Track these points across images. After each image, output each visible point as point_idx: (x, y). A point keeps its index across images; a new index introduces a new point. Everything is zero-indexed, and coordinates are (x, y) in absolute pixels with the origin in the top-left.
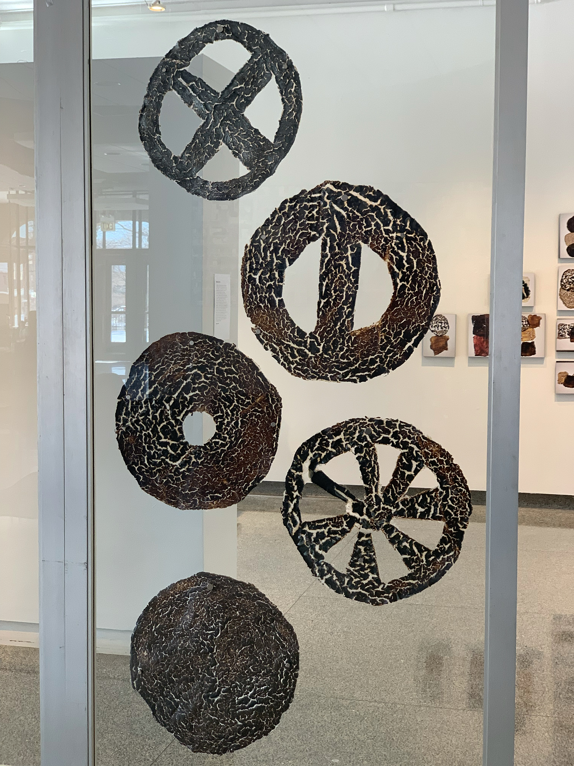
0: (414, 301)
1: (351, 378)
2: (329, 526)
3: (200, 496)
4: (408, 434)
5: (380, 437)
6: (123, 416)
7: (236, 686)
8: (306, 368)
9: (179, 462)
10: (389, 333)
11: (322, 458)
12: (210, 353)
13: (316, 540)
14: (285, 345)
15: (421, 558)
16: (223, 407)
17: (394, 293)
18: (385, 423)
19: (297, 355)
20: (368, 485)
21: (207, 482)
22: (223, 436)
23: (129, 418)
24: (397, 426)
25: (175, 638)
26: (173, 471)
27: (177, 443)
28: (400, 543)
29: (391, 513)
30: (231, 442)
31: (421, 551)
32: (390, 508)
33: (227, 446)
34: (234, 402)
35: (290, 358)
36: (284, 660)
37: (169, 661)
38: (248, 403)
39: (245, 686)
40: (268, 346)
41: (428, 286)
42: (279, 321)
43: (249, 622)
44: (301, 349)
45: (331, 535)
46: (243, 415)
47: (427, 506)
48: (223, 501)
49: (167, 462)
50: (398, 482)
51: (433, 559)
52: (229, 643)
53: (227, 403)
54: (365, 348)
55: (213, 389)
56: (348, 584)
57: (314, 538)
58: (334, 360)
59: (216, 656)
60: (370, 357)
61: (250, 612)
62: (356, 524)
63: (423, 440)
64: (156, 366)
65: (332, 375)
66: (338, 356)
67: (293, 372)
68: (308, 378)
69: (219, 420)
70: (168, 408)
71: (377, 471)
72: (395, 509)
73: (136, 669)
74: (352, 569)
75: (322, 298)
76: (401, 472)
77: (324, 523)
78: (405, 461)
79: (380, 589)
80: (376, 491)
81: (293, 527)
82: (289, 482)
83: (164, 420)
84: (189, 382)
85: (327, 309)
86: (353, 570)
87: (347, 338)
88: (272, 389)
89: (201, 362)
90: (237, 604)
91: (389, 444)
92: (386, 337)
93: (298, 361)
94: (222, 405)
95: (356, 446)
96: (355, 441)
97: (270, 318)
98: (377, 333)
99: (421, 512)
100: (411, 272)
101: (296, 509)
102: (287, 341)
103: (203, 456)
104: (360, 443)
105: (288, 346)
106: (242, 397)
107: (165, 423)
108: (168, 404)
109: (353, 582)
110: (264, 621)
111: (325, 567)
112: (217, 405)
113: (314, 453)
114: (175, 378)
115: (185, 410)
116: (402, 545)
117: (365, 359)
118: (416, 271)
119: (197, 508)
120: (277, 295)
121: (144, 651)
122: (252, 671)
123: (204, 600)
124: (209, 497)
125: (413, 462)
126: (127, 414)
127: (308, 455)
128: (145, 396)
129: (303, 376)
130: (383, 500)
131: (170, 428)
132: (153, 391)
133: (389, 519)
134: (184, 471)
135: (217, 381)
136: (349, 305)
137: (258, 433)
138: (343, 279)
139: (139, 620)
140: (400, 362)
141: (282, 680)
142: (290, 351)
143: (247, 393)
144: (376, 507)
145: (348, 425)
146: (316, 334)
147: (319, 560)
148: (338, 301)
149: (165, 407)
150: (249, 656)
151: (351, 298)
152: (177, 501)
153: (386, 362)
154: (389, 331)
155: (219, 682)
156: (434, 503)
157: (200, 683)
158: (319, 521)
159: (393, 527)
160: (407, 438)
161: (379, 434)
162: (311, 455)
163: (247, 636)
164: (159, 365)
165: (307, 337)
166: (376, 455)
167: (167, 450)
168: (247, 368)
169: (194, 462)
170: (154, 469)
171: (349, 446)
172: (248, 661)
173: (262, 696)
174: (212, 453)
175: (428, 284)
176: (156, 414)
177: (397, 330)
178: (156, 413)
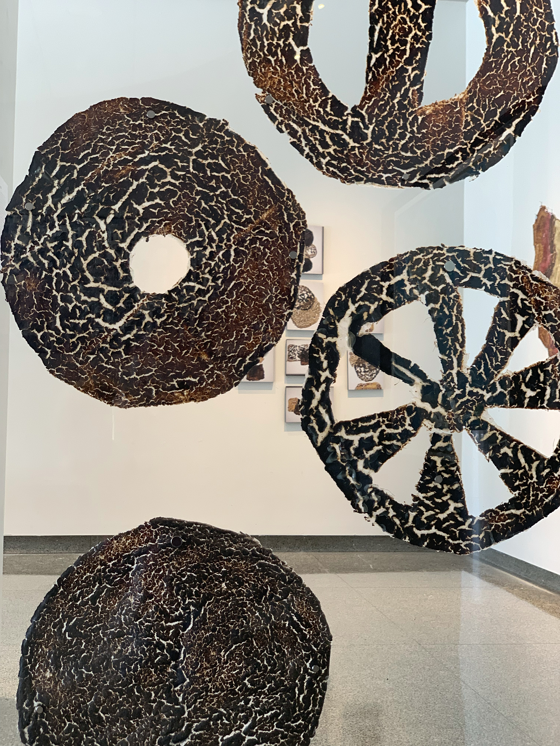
0: (516, 63)
1: (420, 181)
2: (381, 426)
3: (158, 382)
4: (508, 272)
5: (465, 277)
6: (17, 241)
7: (220, 717)
8: (344, 164)
9: (121, 323)
10: (478, 112)
11: (371, 312)
12: (181, 135)
13: (359, 453)
14: (310, 127)
15: (530, 473)
16: (203, 227)
17: (488, 49)
18: (472, 254)
19: (330, 143)
20: (446, 355)
21: (172, 357)
22: (202, 277)
23: (27, 244)
24: (491, 260)
25: (104, 642)
26: (108, 339)
27: (117, 289)
28: (497, 449)
29: (484, 400)
30: (216, 288)
31: (530, 461)
32: (481, 392)
33: (209, 295)
34: (224, 218)
35: (319, 147)
36: (307, 661)
37: (95, 683)
38: (249, 221)
39: (236, 715)
40: (283, 126)
41: (538, 42)
42: (300, 87)
43: (243, 599)
44: (337, 135)
45: (384, 442)
46: (238, 240)
47: (540, 387)
48: (201, 389)
49: (98, 323)
50: (495, 350)
51: (547, 473)
52: (209, 640)
53: (210, 219)
54: (439, 136)
55: (185, 195)
56: (413, 522)
57: (354, 449)
58: (390, 153)
59: (183, 667)
60: (447, 151)
61: (247, 581)
62: (426, 422)
63: (532, 282)
64: (82, 154)
65: (390, 175)
66: (398, 146)
67: (325, 171)
68: (350, 181)
69: (196, 249)
70: (103, 227)
71: (460, 332)
72: (490, 394)
73: (30, 704)
74: (421, 496)
75: (373, 52)
76: (499, 333)
77: (373, 422)
78: (505, 315)
79: (465, 527)
80: (459, 365)
81: (318, 432)
82: (315, 355)
83: (95, 249)
84: (143, 183)
85: (381, 70)
86: (424, 497)
87: (411, 118)
88: (288, 198)
89: (166, 149)
90: (224, 569)
91: (481, 287)
92: (473, 119)
93: (333, 153)
94: (202, 223)
95: (427, 292)
96: (426, 284)
97: (285, 80)
98: (459, 112)
99: (530, 397)
100: (512, 19)
101: (325, 401)
102: (314, 120)
103: (165, 312)
104: (433, 287)
105: (316, 127)
106: (237, 211)
107: (97, 255)
108: (103, 222)
109: (424, 516)
110: (271, 596)
111: (374, 497)
112: (194, 223)
113: (357, 305)
114: (117, 176)
115: (135, 232)
116: (499, 452)
117: (440, 153)
118: (519, 17)
119: (153, 404)
120: (298, 42)
121: (45, 671)
122: (249, 686)
123: (163, 567)
124: (175, 383)
125: (518, 316)
126: (24, 236)
127: (348, 308)
128: (59, 206)
129: (341, 178)
130: (470, 379)
131: (106, 263)
132: (76, 197)
133: (480, 410)
134: (129, 339)
135: (194, 182)
136: (415, 65)
137: (264, 271)
138: (406, 23)
139: (38, 614)
140: (495, 160)
141: (302, 696)
142: (318, 137)
143: (246, 204)
144: (457, 392)
145: (415, 258)
146: (362, 110)
147: (363, 486)
148: (397, 58)
149: (98, 227)
150: (245, 659)
151: (419, 54)
152: (114, 395)
153: (473, 159)
154: (478, 109)
155: (189, 712)
156: (551, 381)
157: (152, 719)
158: (363, 420)
159: (486, 424)
160: (506, 279)
161: (464, 271)
162: (352, 308)
163: (238, 625)
164: (86, 152)
165: (348, 114)
166: (459, 306)
167: (99, 303)
168: (245, 162)
169: (149, 322)
170: (73, 336)
171: (416, 292)
172: (241, 669)
173: (266, 730)
174: (181, 306)
175: (538, 39)
176: (80, 239)
177: (490, 108)
178: (81, 236)
